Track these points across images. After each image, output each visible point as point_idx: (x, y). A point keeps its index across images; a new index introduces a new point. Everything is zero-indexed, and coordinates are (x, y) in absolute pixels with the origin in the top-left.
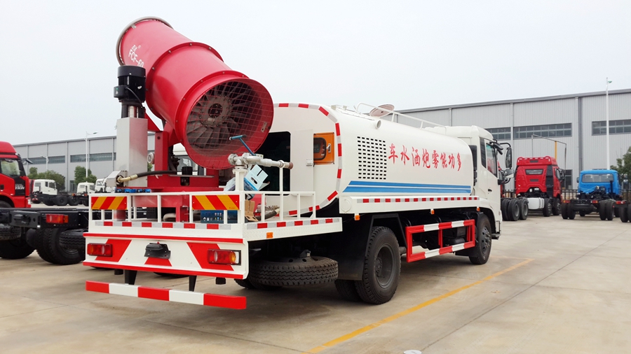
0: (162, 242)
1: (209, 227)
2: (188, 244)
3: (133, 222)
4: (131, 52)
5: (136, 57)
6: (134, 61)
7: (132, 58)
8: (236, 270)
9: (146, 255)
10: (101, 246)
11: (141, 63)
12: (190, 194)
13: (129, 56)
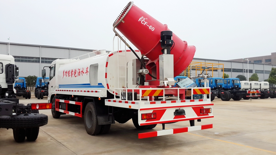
0: (181, 108)
1: (200, 101)
3: (167, 101)
4: (141, 19)
5: (146, 23)
6: (144, 25)
7: (142, 23)
8: (210, 115)
9: (175, 115)
10: (151, 114)
11: (152, 28)
12: (192, 89)
13: (139, 21)
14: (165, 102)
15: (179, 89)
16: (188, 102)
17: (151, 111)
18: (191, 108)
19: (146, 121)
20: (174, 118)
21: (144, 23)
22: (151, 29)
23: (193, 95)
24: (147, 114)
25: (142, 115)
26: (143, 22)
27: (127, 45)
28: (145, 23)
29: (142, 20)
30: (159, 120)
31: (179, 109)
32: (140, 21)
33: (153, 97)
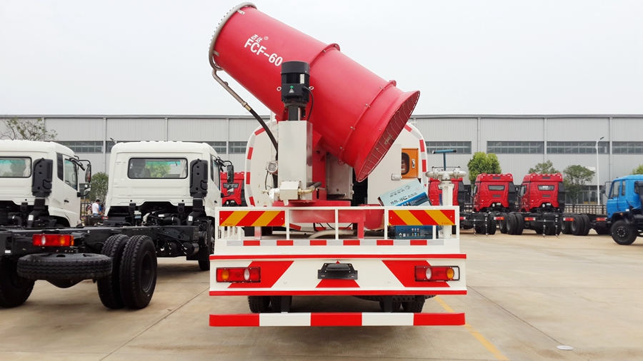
0: (344, 262)
2: (385, 262)
3: (295, 241)
4: (250, 42)
5: (263, 49)
6: (258, 54)
7: (254, 50)
8: (453, 286)
9: (319, 277)
10: (243, 270)
11: (276, 58)
12: (387, 208)
13: (245, 46)
14: (290, 243)
15: (339, 211)
16: (368, 246)
17: (246, 264)
18: (379, 264)
19: (230, 287)
20: (319, 286)
21: (258, 49)
22: (272, 62)
23: (389, 228)
24: (229, 270)
25: (219, 271)
26: (256, 48)
27: (246, 105)
28: (260, 50)
29: (252, 43)
30: (270, 287)
31: (338, 262)
32: (249, 47)
33: (258, 230)
